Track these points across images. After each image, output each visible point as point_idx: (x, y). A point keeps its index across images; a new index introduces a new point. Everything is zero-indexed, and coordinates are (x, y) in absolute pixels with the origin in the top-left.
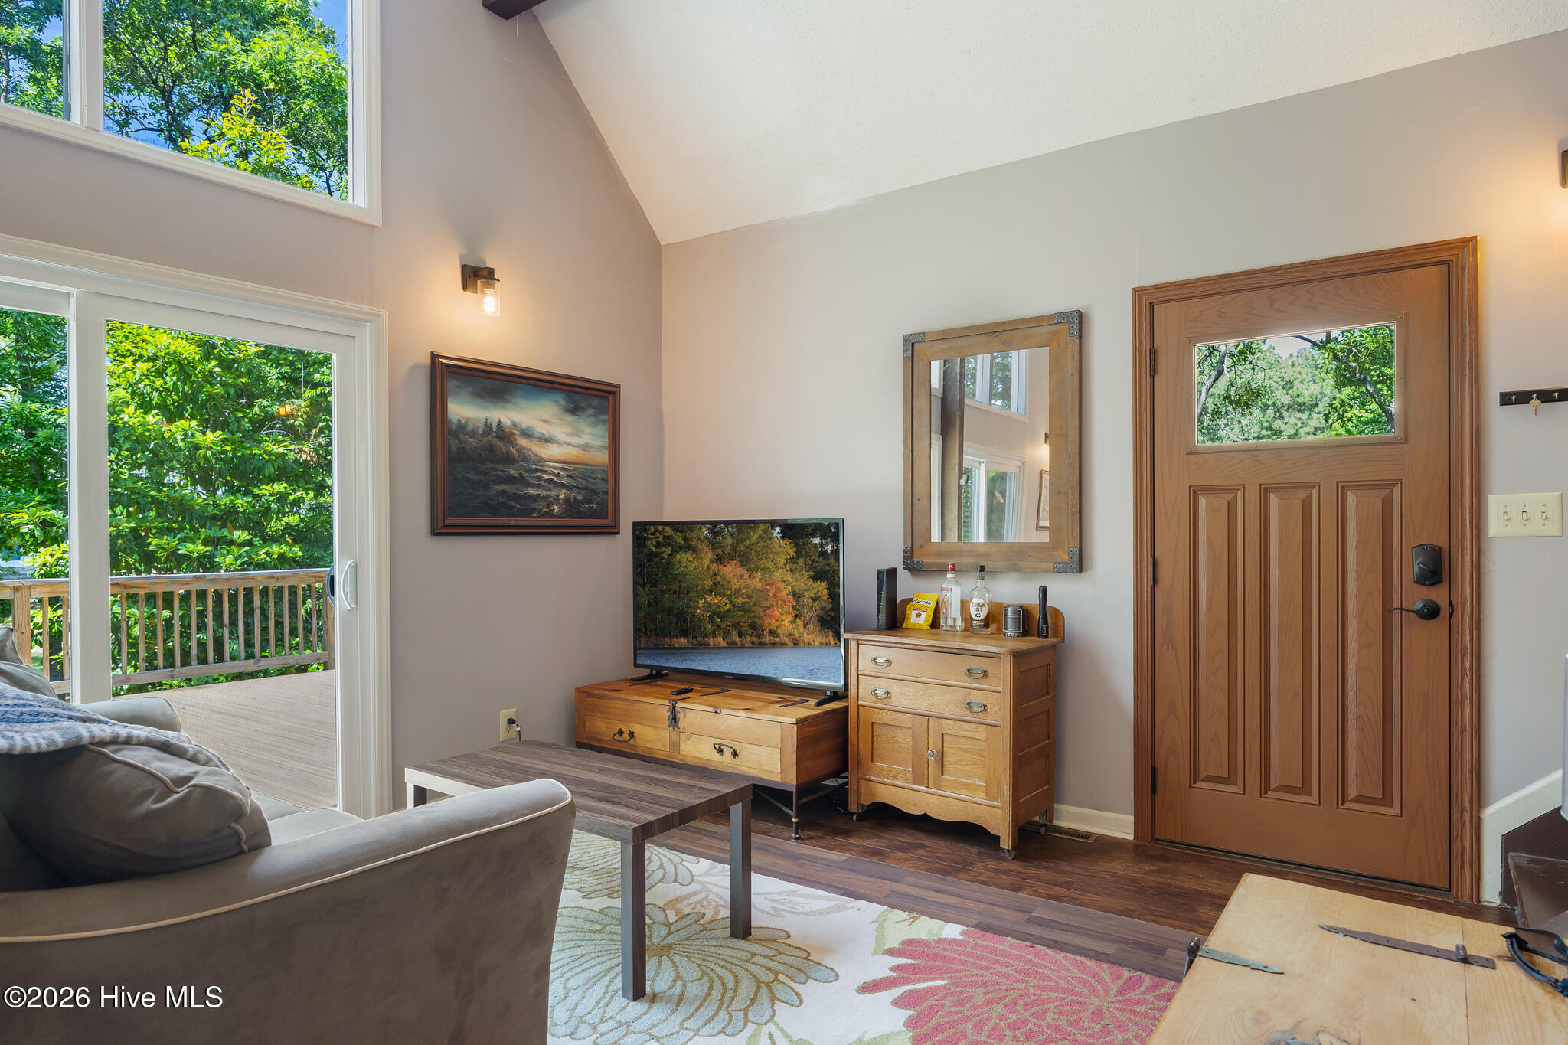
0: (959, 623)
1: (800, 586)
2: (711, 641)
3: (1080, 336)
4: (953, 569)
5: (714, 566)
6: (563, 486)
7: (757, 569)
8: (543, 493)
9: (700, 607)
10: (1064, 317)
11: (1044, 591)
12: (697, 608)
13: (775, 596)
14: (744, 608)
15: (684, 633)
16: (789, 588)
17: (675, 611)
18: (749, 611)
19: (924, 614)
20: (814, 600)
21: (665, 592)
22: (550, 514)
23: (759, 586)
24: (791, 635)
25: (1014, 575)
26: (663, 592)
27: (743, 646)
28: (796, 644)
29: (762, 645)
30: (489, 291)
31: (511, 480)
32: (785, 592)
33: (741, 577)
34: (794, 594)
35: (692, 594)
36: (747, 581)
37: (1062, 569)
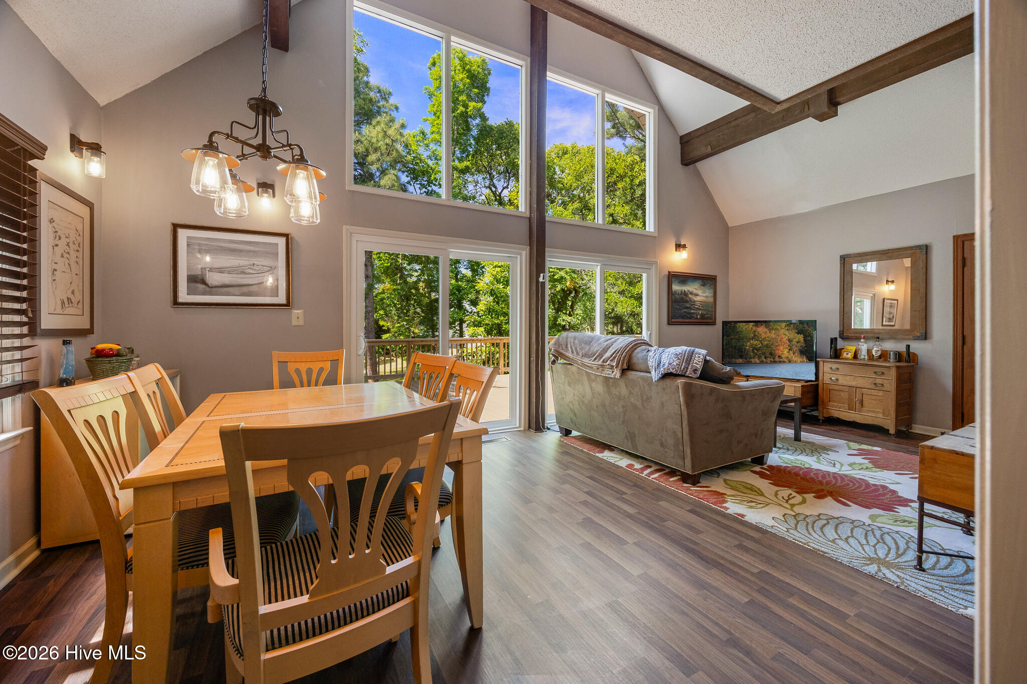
0: (866, 357)
1: (791, 336)
2: (753, 360)
3: (926, 254)
4: (864, 338)
5: (754, 328)
6: (701, 309)
7: (773, 329)
8: (696, 312)
9: (748, 346)
10: (919, 247)
11: (908, 347)
12: (747, 346)
13: (781, 341)
14: (767, 346)
15: (741, 357)
16: (787, 337)
17: (737, 347)
18: (770, 347)
19: (850, 354)
20: (797, 342)
21: (733, 339)
22: (697, 318)
23: (774, 336)
24: (787, 357)
25: (892, 340)
26: (732, 339)
27: (767, 363)
28: (790, 362)
29: (775, 362)
30: (684, 251)
31: (687, 308)
32: (785, 339)
33: (766, 332)
34: (789, 340)
35: (745, 340)
36: (768, 334)
37: (917, 338)
